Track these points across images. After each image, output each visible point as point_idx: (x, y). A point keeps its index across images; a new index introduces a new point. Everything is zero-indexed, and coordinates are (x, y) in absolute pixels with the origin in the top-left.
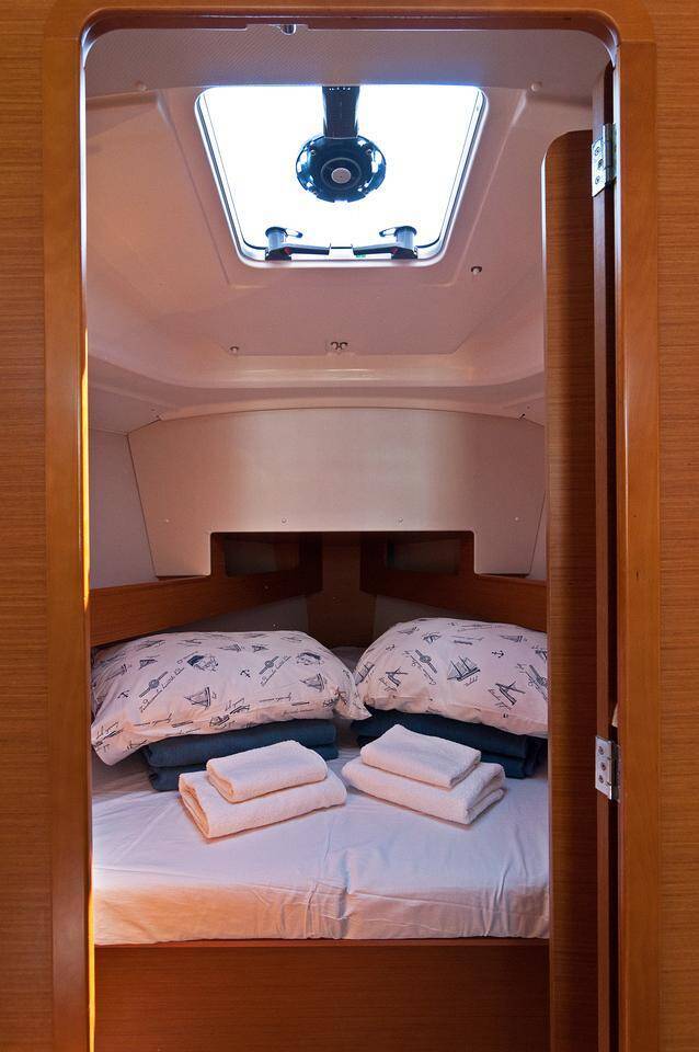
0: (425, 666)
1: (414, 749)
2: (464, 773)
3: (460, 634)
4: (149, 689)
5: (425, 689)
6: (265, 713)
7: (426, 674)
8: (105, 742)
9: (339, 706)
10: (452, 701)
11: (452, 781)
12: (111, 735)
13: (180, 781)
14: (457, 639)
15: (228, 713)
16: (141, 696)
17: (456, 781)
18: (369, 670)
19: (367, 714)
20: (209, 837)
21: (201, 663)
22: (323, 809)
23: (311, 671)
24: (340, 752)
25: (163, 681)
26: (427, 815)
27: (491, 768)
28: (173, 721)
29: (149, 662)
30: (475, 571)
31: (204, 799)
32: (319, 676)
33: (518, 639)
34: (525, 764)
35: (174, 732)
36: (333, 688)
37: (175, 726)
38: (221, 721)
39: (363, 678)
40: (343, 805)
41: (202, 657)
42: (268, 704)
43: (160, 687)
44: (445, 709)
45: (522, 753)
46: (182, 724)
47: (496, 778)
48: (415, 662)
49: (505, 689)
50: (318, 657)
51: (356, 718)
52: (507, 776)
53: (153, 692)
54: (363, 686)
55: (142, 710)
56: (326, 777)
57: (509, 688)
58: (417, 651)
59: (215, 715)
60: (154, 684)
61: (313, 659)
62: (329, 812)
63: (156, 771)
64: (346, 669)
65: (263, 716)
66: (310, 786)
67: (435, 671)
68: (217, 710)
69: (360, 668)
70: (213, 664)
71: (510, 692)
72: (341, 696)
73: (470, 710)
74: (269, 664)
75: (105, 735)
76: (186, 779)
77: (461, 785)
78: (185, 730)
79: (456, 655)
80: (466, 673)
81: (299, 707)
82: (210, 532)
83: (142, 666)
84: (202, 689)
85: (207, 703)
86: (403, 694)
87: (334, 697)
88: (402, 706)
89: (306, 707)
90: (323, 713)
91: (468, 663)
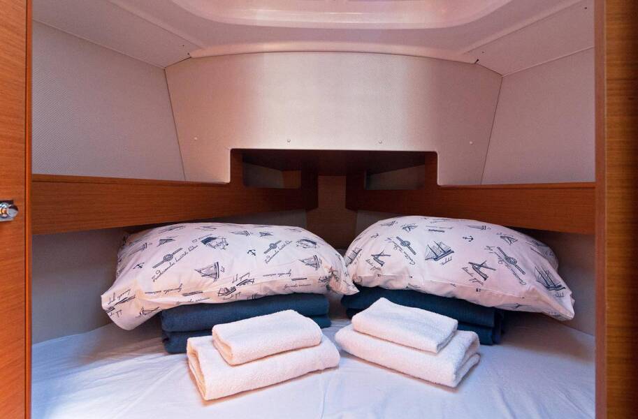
0: (405, 249)
1: (399, 318)
2: (446, 339)
3: (433, 225)
4: (163, 262)
5: (407, 268)
6: (268, 286)
7: (407, 256)
8: (118, 308)
9: (332, 283)
10: (429, 278)
11: (438, 346)
12: (123, 301)
13: (188, 345)
14: (432, 229)
15: (234, 285)
16: (155, 267)
17: (442, 346)
18: (357, 254)
19: (355, 290)
20: (206, 398)
21: (213, 243)
22: (318, 371)
23: (309, 253)
24: (332, 322)
25: (177, 256)
26: (414, 377)
27: (469, 336)
28: (183, 291)
29: (167, 241)
30: (438, 183)
31: (205, 361)
32: (315, 257)
33: (483, 228)
34: (494, 333)
35: (185, 300)
36: (326, 267)
37: (185, 295)
38: (228, 292)
39: (352, 260)
40: (336, 368)
41: (215, 239)
42: (270, 279)
43: (173, 261)
44: (423, 284)
45: (491, 323)
46: (193, 293)
47: (473, 344)
48: (396, 246)
49: (477, 267)
50: (314, 243)
51: (346, 293)
52: (481, 343)
53: (167, 264)
54: (352, 267)
55: (154, 279)
56: (320, 343)
57: (481, 266)
58: (398, 238)
59: (223, 286)
60: (168, 258)
61: (310, 244)
62: (323, 374)
63: (168, 335)
64: (338, 253)
65: (266, 288)
66: (307, 350)
67: (414, 253)
68: (225, 282)
69: (349, 252)
70: (224, 244)
71: (482, 269)
72: (333, 274)
73: (446, 285)
74: (273, 246)
75: (117, 301)
76: (193, 342)
77: (446, 351)
78: (195, 299)
79: (432, 240)
80: (441, 253)
81: (298, 282)
82: (230, 148)
83: (161, 244)
84: (212, 263)
85: (216, 275)
86: (387, 272)
87: (327, 274)
88: (386, 282)
89: (304, 282)
90: (318, 288)
91: (443, 247)
